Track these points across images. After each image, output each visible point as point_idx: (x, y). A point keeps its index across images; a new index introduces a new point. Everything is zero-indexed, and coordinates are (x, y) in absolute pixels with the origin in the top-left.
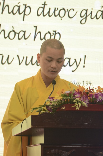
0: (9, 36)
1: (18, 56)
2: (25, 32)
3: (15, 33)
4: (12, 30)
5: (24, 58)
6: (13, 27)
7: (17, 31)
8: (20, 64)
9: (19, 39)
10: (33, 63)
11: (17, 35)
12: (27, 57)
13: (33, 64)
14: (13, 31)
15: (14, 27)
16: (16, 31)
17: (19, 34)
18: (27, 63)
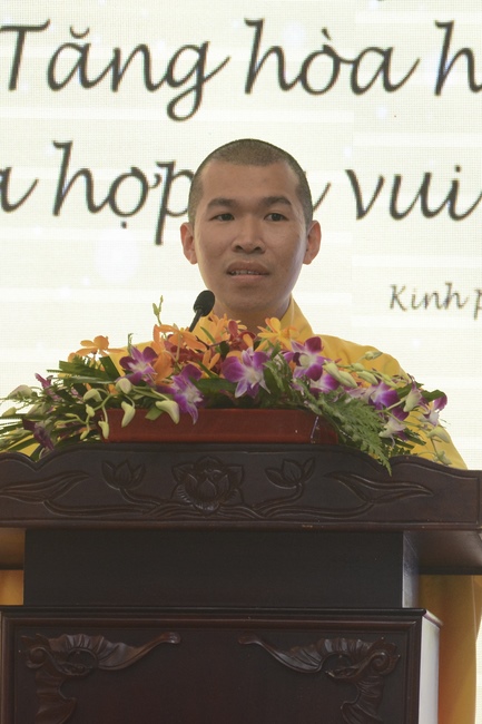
0: (302, 77)
1: (351, 174)
2: (387, 54)
3: (338, 61)
4: (320, 48)
5: (381, 182)
6: (325, 32)
7: (348, 53)
8: (361, 213)
9: (357, 90)
10: (432, 206)
11: (346, 70)
12: (398, 180)
13: (428, 213)
14: (328, 50)
15: (330, 32)
16: (341, 53)
17: (356, 63)
18: (401, 208)
